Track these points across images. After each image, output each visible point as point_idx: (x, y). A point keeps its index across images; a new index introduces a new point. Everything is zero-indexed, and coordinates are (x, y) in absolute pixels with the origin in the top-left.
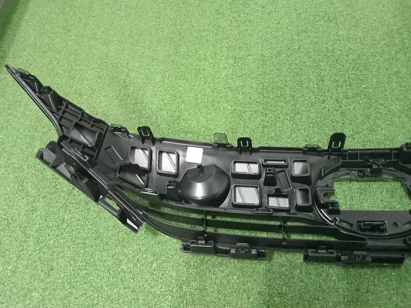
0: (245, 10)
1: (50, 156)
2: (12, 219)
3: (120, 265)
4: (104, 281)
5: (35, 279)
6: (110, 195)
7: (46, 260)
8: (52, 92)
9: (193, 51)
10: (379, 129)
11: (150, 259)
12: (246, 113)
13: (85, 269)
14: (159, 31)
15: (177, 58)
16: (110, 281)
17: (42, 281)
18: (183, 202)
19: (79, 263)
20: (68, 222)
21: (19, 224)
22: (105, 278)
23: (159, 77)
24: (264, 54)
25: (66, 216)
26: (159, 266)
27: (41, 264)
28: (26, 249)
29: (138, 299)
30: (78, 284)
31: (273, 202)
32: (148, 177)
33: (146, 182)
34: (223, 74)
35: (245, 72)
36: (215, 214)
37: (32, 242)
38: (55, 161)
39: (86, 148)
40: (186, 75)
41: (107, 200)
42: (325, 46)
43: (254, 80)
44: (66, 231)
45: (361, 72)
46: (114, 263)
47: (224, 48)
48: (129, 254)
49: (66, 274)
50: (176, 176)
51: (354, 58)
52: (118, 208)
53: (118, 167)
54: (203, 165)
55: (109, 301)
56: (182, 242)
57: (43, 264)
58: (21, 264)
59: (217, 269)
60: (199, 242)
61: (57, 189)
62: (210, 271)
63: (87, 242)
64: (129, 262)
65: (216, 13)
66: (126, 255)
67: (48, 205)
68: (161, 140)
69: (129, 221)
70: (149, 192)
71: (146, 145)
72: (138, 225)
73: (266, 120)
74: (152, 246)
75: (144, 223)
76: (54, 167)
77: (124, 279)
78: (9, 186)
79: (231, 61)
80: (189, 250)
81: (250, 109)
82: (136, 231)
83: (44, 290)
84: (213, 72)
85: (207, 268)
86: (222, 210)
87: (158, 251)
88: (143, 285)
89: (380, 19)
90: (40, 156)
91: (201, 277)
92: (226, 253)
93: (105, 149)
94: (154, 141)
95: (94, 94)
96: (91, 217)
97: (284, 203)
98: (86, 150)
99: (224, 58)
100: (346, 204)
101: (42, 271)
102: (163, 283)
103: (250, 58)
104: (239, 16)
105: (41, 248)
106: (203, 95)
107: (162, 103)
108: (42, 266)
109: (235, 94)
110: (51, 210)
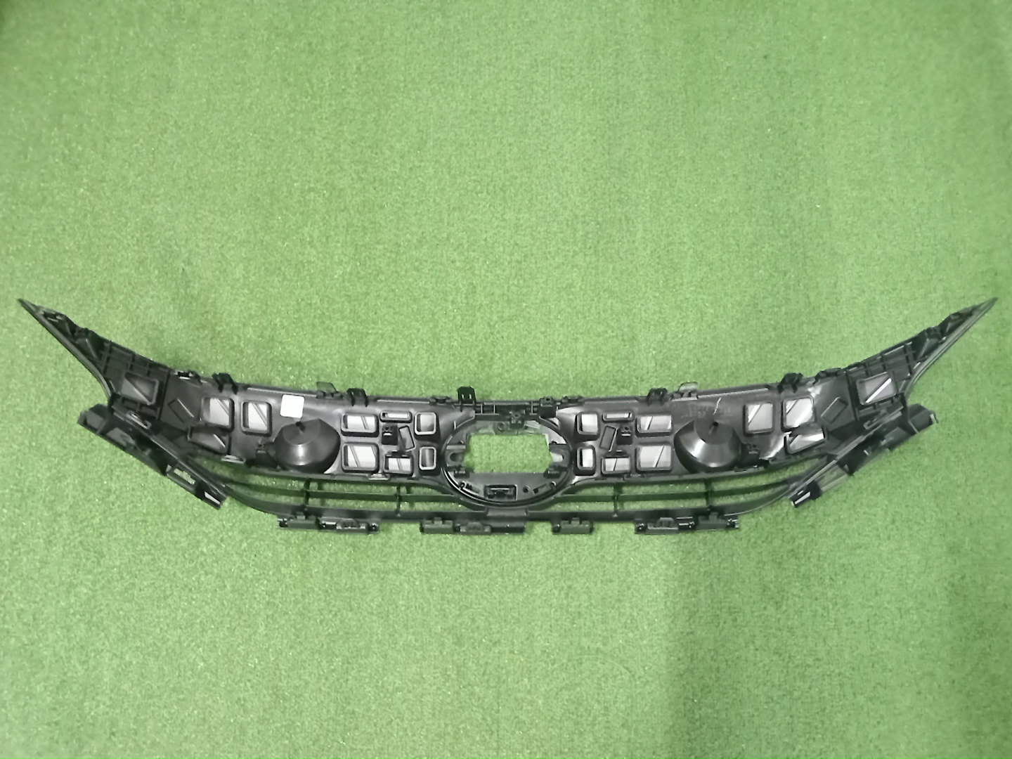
0: (375, 158)
1: (96, 421)
2: (29, 490)
3: (198, 547)
4: (177, 567)
5: (78, 570)
6: (181, 465)
7: (91, 544)
8: (90, 335)
9: (293, 227)
10: (533, 366)
11: (239, 538)
12: (369, 337)
13: (149, 554)
14: (236, 185)
15: (267, 238)
16: (187, 567)
17: (90, 572)
18: (279, 467)
19: (140, 547)
20: (117, 493)
21: (41, 497)
22: (179, 563)
23: (239, 272)
24: (399, 242)
25: (113, 485)
26: (250, 545)
27: (85, 549)
28: (59, 531)
29: (225, 586)
30: (142, 572)
31: (394, 464)
32: (230, 439)
33: (227, 443)
34: (338, 271)
35: (370, 271)
36: (321, 482)
37: (66, 522)
38: (105, 427)
39: (143, 408)
40: (283, 269)
41: (177, 471)
42: (484, 236)
43: (383, 284)
44: (116, 505)
45: (525, 281)
46: (189, 544)
47: (341, 229)
48: (210, 533)
49: (123, 561)
50: (268, 435)
51: (519, 258)
52: (192, 482)
53: (189, 427)
54: (304, 421)
55: (187, 590)
56: (279, 517)
57: (89, 550)
58: (54, 552)
59: (323, 547)
60: (298, 517)
61: (93, 445)
62: (314, 549)
63: (149, 518)
64: (210, 541)
65: (329, 160)
66: (206, 535)
67: (82, 469)
68: (246, 387)
69: (207, 495)
70: (232, 459)
71: (225, 393)
72: (220, 499)
73: (396, 348)
74: (240, 522)
75: (228, 499)
76: (103, 434)
77: (204, 563)
78: (14, 441)
79: (350, 250)
80: (286, 526)
81: (374, 331)
82: (217, 506)
83: (94, 583)
84: (323, 268)
85: (311, 545)
86: (328, 478)
87: (248, 527)
88: (230, 570)
89: (563, 196)
90: (84, 422)
91: (303, 556)
92: (333, 528)
93: (169, 404)
94: (235, 388)
95: (136, 294)
96: (151, 486)
97: (405, 464)
98: (145, 410)
99: (339, 245)
100: (481, 464)
101: (88, 559)
102: (255, 565)
103: (381, 247)
104: (365, 170)
105: (82, 529)
106: (308, 304)
107: (245, 314)
108: (87, 553)
109: (355, 306)
110: (88, 475)
